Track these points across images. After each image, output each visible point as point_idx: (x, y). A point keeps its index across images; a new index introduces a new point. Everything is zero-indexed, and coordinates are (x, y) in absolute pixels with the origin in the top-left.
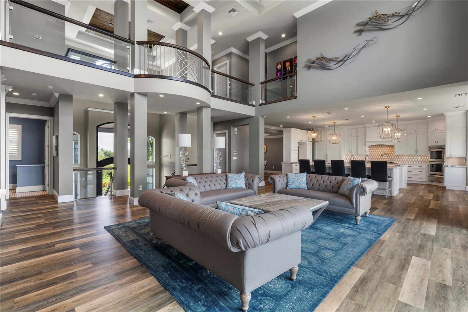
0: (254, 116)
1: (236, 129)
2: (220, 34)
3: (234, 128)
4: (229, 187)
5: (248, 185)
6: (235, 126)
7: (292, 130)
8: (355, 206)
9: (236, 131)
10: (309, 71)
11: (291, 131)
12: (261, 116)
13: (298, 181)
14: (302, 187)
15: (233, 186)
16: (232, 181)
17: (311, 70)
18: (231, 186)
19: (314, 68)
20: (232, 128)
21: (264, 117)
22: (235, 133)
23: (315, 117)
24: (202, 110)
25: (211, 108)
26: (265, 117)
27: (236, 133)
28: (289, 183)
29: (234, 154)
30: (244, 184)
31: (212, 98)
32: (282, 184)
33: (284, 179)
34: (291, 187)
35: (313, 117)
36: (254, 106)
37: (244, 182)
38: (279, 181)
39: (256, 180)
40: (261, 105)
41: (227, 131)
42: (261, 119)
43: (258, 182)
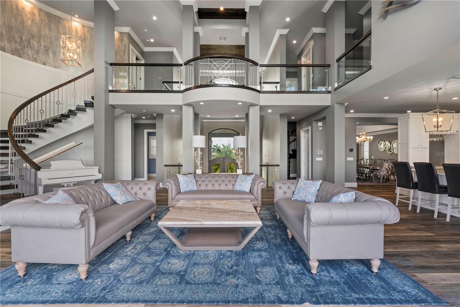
0: (330, 105)
1: (320, 124)
2: (288, 20)
3: (318, 123)
6: (320, 120)
7: (410, 116)
9: (320, 126)
10: (386, 20)
12: (336, 103)
13: (304, 191)
17: (390, 18)
19: (395, 11)
20: (314, 123)
21: (344, 104)
22: (319, 128)
24: (249, 110)
25: (260, 106)
26: (346, 104)
27: (321, 129)
28: (295, 193)
29: (318, 153)
30: (248, 187)
31: (261, 95)
32: (285, 193)
33: (291, 186)
34: (295, 199)
35: (436, 89)
36: (329, 92)
37: (250, 186)
38: (280, 188)
39: (258, 184)
40: (336, 89)
41: (310, 127)
42: (337, 108)
43: (261, 186)
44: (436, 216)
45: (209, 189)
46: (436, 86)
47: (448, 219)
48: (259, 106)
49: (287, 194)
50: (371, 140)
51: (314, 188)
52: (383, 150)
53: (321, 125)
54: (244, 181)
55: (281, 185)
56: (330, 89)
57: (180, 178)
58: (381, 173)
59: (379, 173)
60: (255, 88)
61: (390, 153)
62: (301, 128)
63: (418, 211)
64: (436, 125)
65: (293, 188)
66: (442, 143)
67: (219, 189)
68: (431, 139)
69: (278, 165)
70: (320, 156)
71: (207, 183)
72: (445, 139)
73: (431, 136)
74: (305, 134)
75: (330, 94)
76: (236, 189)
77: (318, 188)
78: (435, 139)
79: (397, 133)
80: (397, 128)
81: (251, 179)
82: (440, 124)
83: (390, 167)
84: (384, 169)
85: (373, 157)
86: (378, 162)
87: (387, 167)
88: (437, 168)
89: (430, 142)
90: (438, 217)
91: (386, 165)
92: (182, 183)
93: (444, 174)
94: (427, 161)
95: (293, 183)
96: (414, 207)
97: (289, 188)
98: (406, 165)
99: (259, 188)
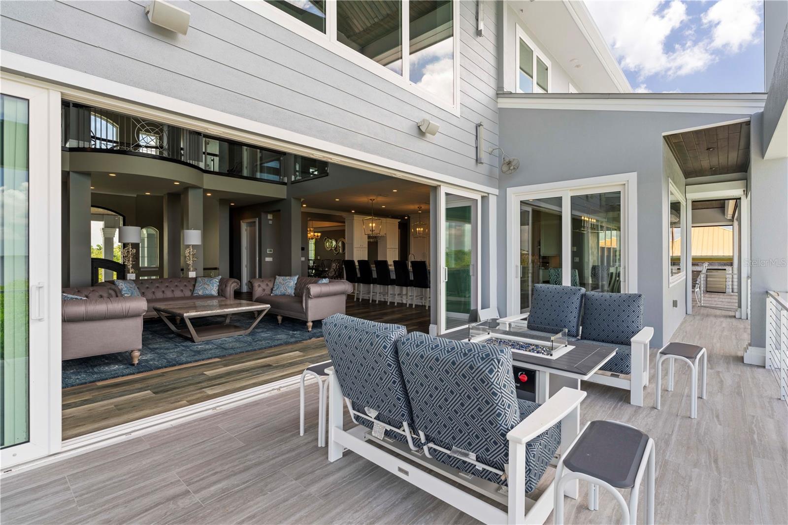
0: (286, 198)
1: (270, 217)
3: (267, 215)
4: (195, 295)
5: (221, 291)
6: (270, 212)
7: (355, 218)
8: (305, 311)
9: (270, 220)
11: (353, 219)
12: (294, 198)
14: (287, 294)
15: (200, 293)
16: (200, 286)
18: (197, 293)
20: (263, 215)
21: (300, 200)
22: (268, 222)
23: (374, 200)
24: (188, 193)
25: (204, 189)
26: (302, 200)
27: (270, 222)
28: (274, 289)
29: (268, 252)
30: (215, 290)
31: (205, 175)
32: (264, 290)
33: (269, 284)
34: (275, 294)
35: (371, 200)
36: (285, 184)
37: (217, 288)
38: (259, 286)
39: (231, 285)
40: (293, 183)
41: (257, 219)
42: (294, 203)
43: (234, 287)
44: (371, 302)
45: (158, 297)
46: (371, 198)
47: (377, 302)
48: (202, 189)
49: (266, 291)
50: (319, 237)
51: (292, 282)
52: (330, 249)
53: (272, 218)
54: (209, 283)
55: (259, 283)
56: (286, 180)
57: (121, 284)
58: (329, 274)
59: (328, 275)
60: (196, 165)
61: (336, 253)
62: (243, 219)
63: (360, 301)
64: (371, 229)
65: (271, 285)
66: (376, 243)
67: (173, 296)
68: (369, 240)
69: (216, 269)
70: (269, 255)
71: (153, 290)
72: (378, 241)
73: (369, 237)
74: (247, 227)
75: (286, 186)
76: (197, 295)
77: (296, 282)
78: (371, 240)
79: (344, 230)
80: (344, 226)
81: (217, 281)
82: (374, 229)
83: (338, 267)
84: (332, 270)
85: (319, 258)
86: (325, 262)
87: (335, 268)
88: (372, 266)
89: (368, 242)
90: (372, 302)
91: (334, 265)
92: (125, 291)
93: (375, 269)
94: (367, 259)
95: (270, 281)
96: (358, 299)
97: (267, 285)
98: (352, 262)
99: (232, 289)
